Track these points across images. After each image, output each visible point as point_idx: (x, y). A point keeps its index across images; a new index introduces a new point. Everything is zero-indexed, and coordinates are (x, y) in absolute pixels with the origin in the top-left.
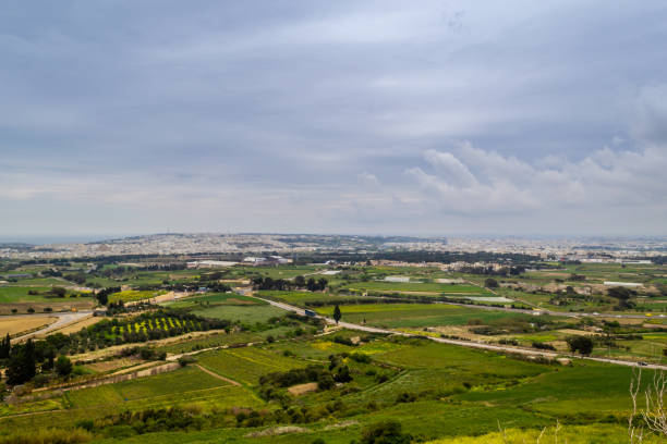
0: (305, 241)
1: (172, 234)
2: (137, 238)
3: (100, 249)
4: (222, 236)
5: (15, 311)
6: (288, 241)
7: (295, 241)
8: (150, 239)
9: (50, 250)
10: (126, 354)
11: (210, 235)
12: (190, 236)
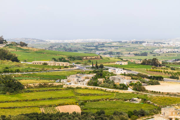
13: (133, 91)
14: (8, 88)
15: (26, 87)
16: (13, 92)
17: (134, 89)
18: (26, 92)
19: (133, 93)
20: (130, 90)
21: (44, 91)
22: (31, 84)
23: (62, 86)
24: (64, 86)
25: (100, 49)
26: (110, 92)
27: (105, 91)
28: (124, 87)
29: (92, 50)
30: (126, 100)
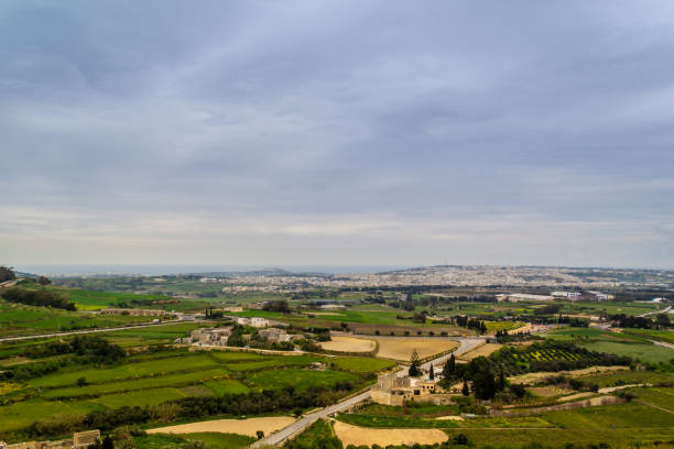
0: (598, 275)
1: (452, 266)
2: (418, 269)
3: (392, 279)
4: (504, 268)
5: (392, 334)
6: (579, 275)
7: (587, 275)
8: (432, 270)
9: (348, 279)
10: (550, 382)
11: (491, 268)
12: (469, 268)
13: (302, 352)
14: (101, 357)
15: (128, 354)
16: (110, 363)
17: (302, 349)
18: (131, 362)
19: (305, 355)
20: (298, 352)
21: (161, 358)
22: (136, 349)
23: (186, 349)
24: (190, 349)
25: (139, 287)
26: (269, 355)
27: (261, 354)
28: (288, 347)
29: (126, 289)
30: (303, 367)
